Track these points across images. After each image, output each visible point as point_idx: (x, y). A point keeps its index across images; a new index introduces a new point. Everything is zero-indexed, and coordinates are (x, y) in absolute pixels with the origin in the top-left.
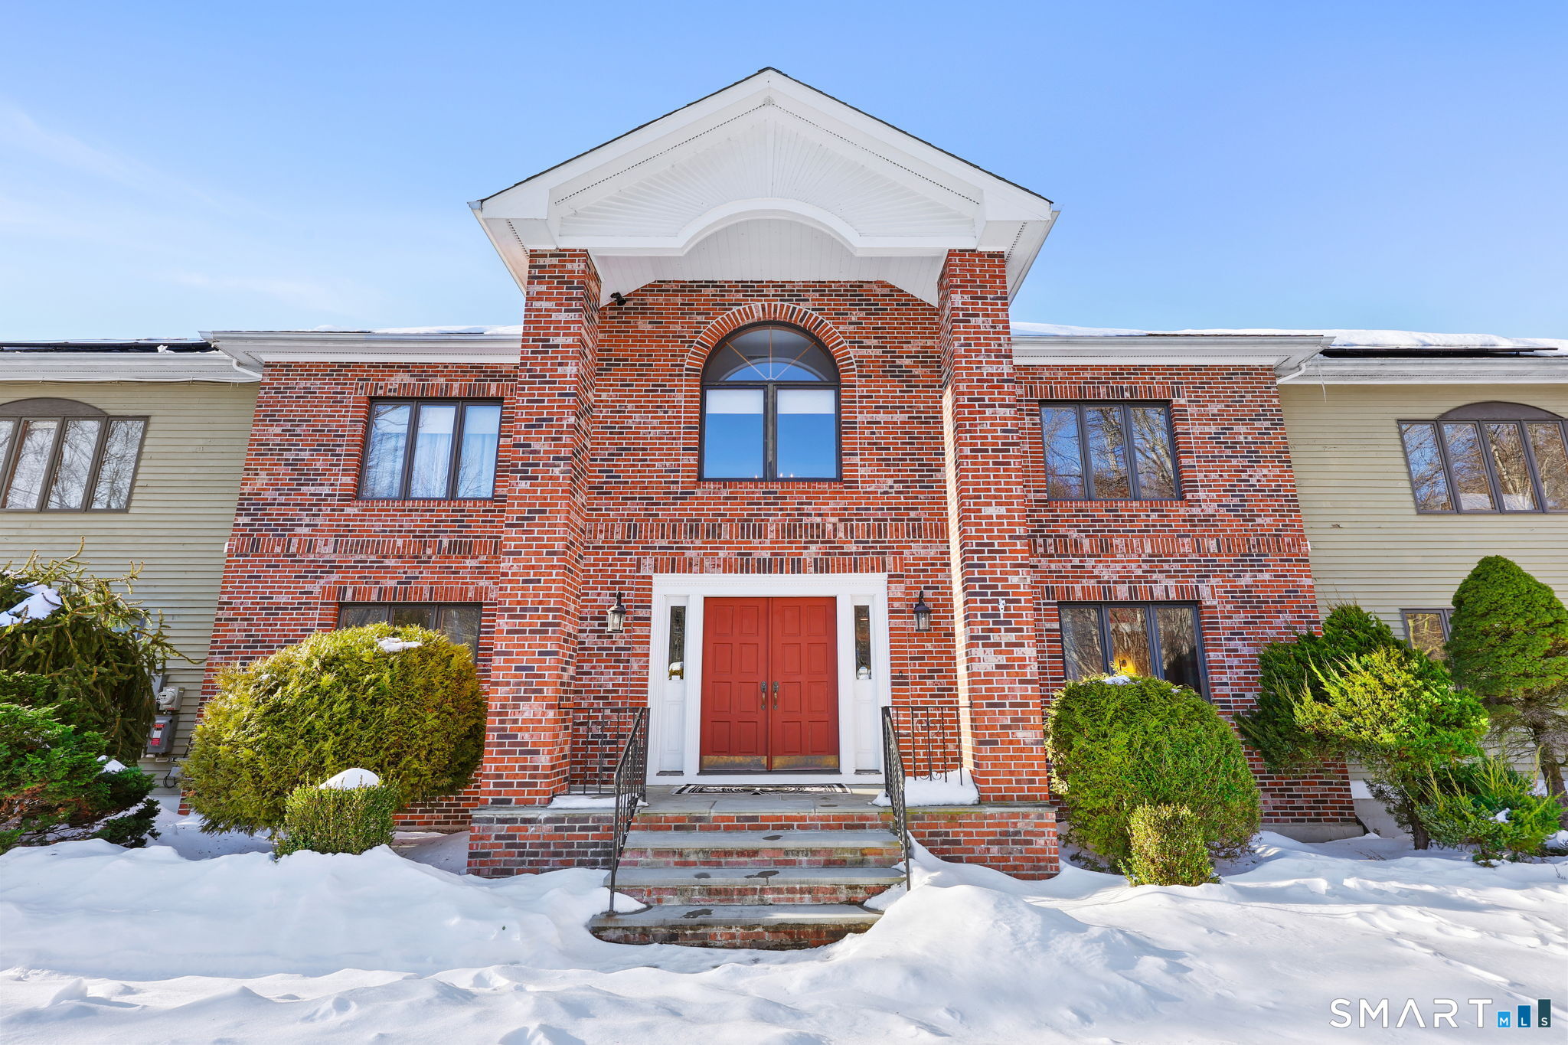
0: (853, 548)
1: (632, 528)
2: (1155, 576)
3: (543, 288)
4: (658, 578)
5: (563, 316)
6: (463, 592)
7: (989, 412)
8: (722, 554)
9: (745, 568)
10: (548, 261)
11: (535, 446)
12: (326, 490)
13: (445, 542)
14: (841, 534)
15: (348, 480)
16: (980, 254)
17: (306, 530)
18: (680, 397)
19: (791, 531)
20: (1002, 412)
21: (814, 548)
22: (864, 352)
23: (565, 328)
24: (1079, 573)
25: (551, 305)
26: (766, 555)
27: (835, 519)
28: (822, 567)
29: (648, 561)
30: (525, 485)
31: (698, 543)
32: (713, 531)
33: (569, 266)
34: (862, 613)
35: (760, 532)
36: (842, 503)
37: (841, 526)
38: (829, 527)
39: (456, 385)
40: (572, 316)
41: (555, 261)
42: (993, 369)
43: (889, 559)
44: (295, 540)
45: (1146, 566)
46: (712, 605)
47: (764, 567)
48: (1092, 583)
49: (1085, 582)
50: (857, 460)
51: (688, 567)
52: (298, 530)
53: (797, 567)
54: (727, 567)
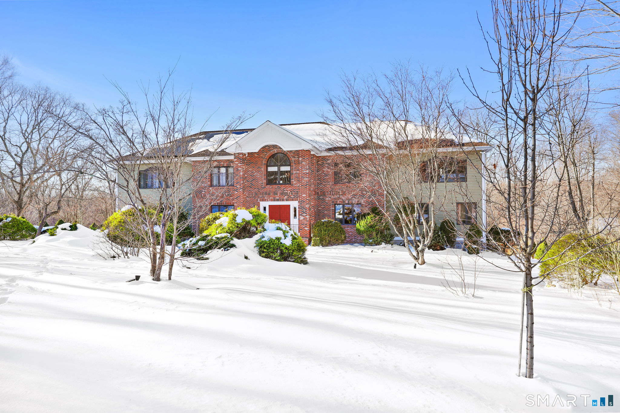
0: (292, 197)
1: (256, 194)
2: (353, 199)
3: (236, 160)
4: (261, 202)
5: (240, 165)
6: (231, 203)
7: (304, 179)
8: (271, 198)
9: (274, 200)
10: (237, 155)
11: (238, 186)
12: (206, 185)
13: (227, 194)
14: (290, 194)
15: (209, 183)
16: (304, 150)
17: (204, 192)
18: (263, 169)
19: (282, 194)
20: (306, 179)
21: (286, 197)
22: (295, 159)
23: (240, 167)
24: (339, 198)
25: (238, 163)
26: (278, 198)
27: (289, 191)
28: (287, 200)
29: (259, 199)
30: (237, 192)
31: (267, 196)
32: (269, 194)
33: (240, 156)
34: (295, 209)
35: (277, 194)
36: (291, 188)
37: (290, 193)
38: (288, 193)
39: (225, 164)
40: (241, 165)
41: (238, 155)
42: (305, 172)
43: (298, 199)
44: (202, 194)
45: (352, 197)
46: (270, 206)
47: (278, 200)
48: (341, 200)
49: (340, 200)
50: (293, 180)
51: (265, 200)
52: (203, 192)
53: (283, 200)
54: (272, 200)
